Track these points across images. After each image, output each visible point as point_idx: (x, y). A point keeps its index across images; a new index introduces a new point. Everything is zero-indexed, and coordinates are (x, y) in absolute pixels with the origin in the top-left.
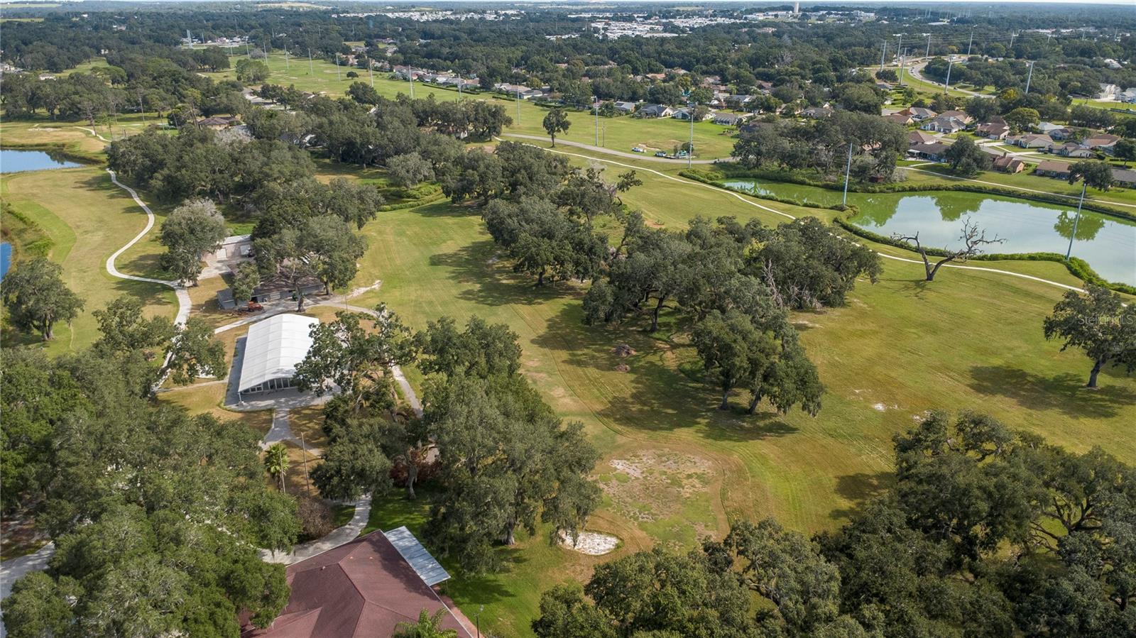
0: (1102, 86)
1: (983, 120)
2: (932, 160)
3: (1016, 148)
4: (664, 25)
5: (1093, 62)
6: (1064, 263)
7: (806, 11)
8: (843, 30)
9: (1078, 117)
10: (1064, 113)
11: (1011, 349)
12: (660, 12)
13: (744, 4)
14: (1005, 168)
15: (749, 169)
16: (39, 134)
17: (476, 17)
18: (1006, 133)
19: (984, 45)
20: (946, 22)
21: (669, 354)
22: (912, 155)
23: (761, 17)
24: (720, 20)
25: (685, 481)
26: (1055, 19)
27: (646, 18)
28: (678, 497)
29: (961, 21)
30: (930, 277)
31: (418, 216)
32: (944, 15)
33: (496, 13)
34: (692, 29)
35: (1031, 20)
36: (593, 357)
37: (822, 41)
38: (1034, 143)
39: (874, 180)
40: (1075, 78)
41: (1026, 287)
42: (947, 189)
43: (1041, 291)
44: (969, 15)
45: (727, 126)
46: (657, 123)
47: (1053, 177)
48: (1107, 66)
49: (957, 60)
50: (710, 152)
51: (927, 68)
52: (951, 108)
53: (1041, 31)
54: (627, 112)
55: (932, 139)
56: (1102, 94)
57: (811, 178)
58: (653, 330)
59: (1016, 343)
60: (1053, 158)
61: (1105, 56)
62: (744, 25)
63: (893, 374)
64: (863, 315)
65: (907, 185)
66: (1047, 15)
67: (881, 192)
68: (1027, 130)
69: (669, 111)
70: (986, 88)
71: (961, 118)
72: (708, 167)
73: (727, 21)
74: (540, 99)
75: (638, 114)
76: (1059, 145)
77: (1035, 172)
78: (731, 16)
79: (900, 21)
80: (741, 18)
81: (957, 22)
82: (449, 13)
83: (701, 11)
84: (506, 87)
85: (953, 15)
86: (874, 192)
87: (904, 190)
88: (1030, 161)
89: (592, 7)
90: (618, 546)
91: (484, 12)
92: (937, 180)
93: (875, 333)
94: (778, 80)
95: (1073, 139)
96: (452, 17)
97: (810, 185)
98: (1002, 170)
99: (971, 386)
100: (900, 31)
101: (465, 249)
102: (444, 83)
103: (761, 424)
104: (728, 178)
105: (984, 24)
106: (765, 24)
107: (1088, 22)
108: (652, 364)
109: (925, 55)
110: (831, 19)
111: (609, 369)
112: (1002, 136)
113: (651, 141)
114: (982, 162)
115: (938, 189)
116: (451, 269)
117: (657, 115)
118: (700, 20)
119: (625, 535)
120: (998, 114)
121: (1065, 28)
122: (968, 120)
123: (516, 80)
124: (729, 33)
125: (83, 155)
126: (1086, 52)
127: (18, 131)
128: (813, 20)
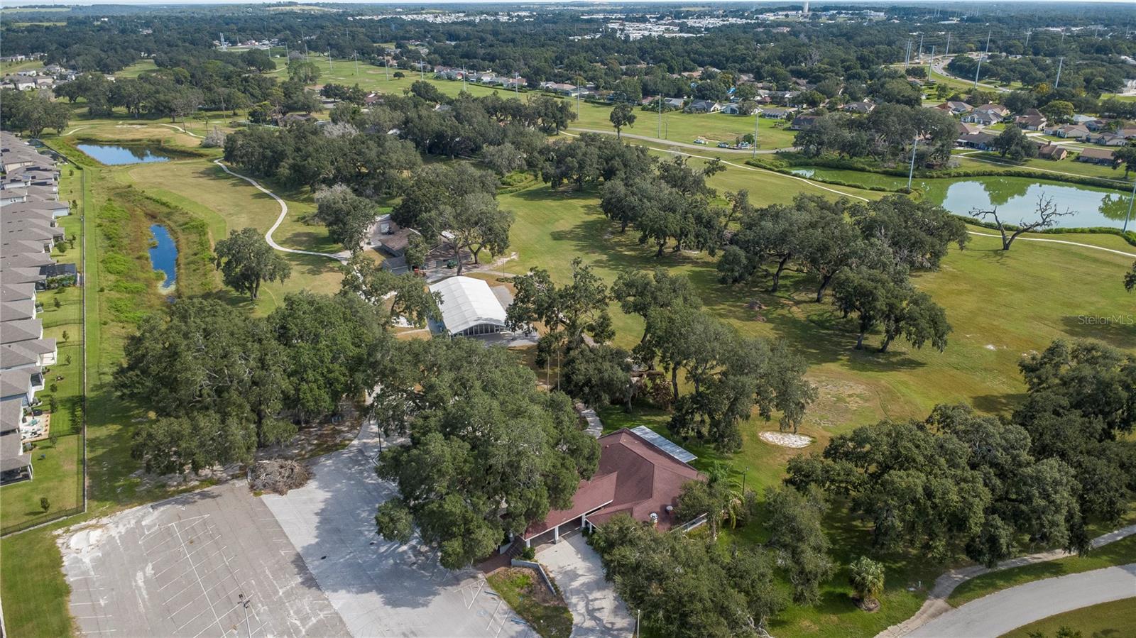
0: (1125, 81)
1: (1020, 112)
2: (980, 149)
3: (1055, 138)
4: (679, 25)
5: (1110, 59)
6: (1122, 236)
7: (816, 11)
8: (858, 29)
9: (1108, 110)
10: (1096, 105)
11: (1092, 303)
12: (671, 12)
13: (751, 4)
14: (1051, 156)
15: (810, 158)
16: (128, 131)
17: (491, 18)
18: (1044, 124)
19: (1000, 43)
20: (955, 21)
21: (794, 308)
22: (960, 144)
23: (771, 17)
24: (732, 20)
25: (848, 399)
26: (1065, 17)
27: (658, 19)
28: (847, 410)
29: (971, 19)
30: (1006, 247)
31: (521, 200)
32: (953, 14)
33: (509, 15)
34: (707, 29)
35: (1040, 18)
36: (730, 311)
37: (843, 40)
38: (1072, 133)
39: (930, 167)
40: (1099, 73)
41: (1093, 255)
42: (999, 175)
43: (1108, 258)
44: (977, 14)
45: (776, 120)
46: (708, 117)
47: (1096, 163)
48: (1124, 62)
49: (978, 57)
50: (768, 144)
51: (950, 65)
52: (986, 102)
53: (1051, 29)
54: (676, 108)
55: (975, 130)
56: (1125, 89)
57: (870, 165)
58: (774, 290)
59: (1094, 299)
60: (1090, 146)
61: (1120, 53)
62: (759, 25)
63: (995, 323)
64: (954, 277)
65: (961, 171)
66: (1054, 13)
67: (938, 177)
68: (1063, 122)
69: (717, 106)
70: (1013, 83)
71: (997, 110)
72: (771, 157)
73: (740, 21)
74: (589, 96)
75: (687, 110)
76: (1096, 135)
77: (1078, 159)
78: (742, 17)
79: (911, 20)
80: (752, 19)
81: (967, 21)
82: (462, 15)
83: (712, 11)
84: (551, 85)
85: (961, 14)
86: (932, 177)
87: (959, 176)
88: (1070, 149)
89: (599, 8)
90: (813, 442)
91: (497, 14)
92: (988, 167)
93: (970, 291)
94: (814, 77)
95: (1107, 129)
96: (466, 19)
97: (869, 171)
98: (1048, 157)
99: (1066, 332)
100: (916, 29)
101: (579, 227)
102: (490, 83)
103: (894, 360)
104: (791, 166)
105: (994, 23)
106: (779, 24)
107: (1097, 20)
108: (784, 316)
109: (944, 53)
110: (841, 18)
111: (748, 320)
112: (1040, 127)
113: (708, 134)
114: (1029, 150)
115: (990, 174)
116: (574, 243)
117: (706, 110)
118: (712, 21)
119: (815, 435)
120: (1034, 107)
121: (1074, 26)
122: (1005, 112)
123: (559, 79)
124: (745, 32)
125: (183, 149)
126: (1101, 49)
127: (108, 128)
128: (824, 19)
